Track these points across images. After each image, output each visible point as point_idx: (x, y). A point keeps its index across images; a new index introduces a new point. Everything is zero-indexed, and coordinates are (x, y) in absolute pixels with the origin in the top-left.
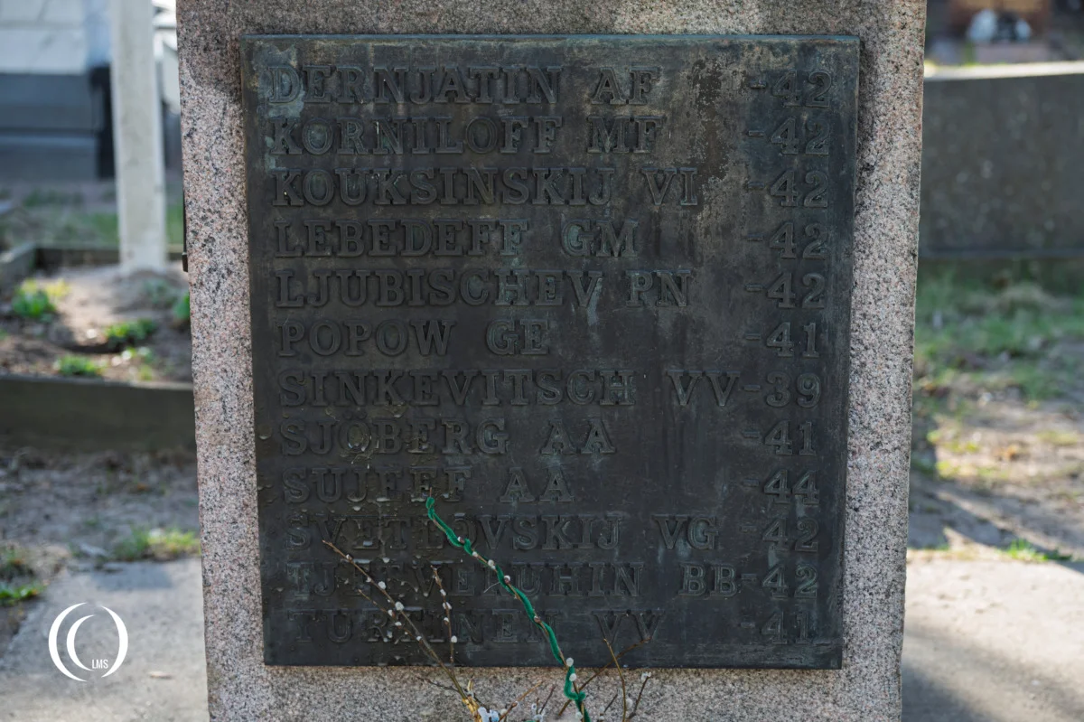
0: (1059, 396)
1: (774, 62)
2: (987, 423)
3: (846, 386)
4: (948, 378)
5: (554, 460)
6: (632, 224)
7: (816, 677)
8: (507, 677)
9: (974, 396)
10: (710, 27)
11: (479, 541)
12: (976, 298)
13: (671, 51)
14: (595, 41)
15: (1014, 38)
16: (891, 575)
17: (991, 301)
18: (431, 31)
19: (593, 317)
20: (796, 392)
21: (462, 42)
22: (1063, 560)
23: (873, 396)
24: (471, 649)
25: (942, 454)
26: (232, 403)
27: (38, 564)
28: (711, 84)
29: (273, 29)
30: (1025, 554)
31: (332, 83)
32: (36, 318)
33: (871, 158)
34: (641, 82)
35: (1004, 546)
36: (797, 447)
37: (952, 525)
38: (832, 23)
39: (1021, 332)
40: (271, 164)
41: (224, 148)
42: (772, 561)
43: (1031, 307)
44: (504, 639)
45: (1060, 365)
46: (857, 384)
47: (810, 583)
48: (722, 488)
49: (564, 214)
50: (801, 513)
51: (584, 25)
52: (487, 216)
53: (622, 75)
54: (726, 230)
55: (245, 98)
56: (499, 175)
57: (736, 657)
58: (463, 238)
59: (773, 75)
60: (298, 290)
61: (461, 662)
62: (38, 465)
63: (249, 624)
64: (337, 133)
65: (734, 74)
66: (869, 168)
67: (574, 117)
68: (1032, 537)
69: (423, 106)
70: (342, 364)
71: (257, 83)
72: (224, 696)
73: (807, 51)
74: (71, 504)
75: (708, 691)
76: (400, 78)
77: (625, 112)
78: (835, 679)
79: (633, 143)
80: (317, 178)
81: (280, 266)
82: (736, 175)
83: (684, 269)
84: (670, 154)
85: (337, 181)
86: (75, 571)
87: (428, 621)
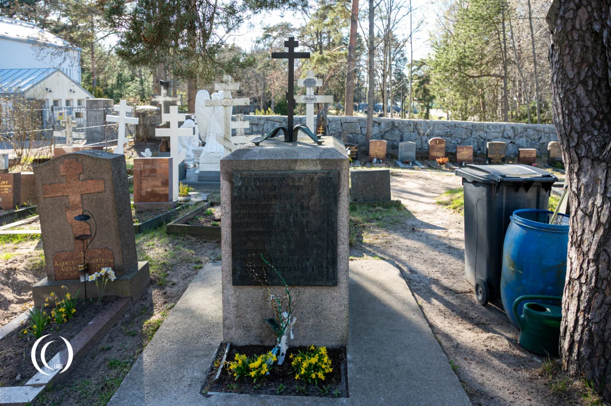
0: (385, 227)
1: (323, 175)
2: (372, 232)
3: (337, 233)
4: (365, 224)
5: (285, 247)
6: (298, 204)
7: (333, 288)
8: (276, 288)
9: (370, 227)
10: (312, 169)
11: (271, 262)
12: (371, 209)
13: (305, 173)
14: (292, 172)
15: (380, 163)
16: (346, 268)
17: (373, 210)
18: (264, 170)
19: (291, 221)
20: (328, 233)
21: (269, 172)
22: (384, 259)
23: (342, 235)
24: (270, 283)
25: (364, 238)
26: (228, 237)
27: (203, 261)
28: (312, 179)
29: (237, 171)
30: (377, 258)
31: (246, 180)
32: (209, 215)
33: (340, 192)
34: (300, 179)
35: (373, 257)
36: (328, 244)
37: (364, 252)
38: (333, 168)
39: (378, 215)
40: (235, 194)
41: (228, 191)
42: (324, 265)
43: (380, 210)
44: (275, 281)
45: (385, 221)
46: (339, 232)
47: (331, 270)
48: (315, 252)
49: (286, 202)
50: (329, 256)
51: (290, 169)
52: (273, 203)
53: (296, 177)
54: (315, 205)
55: (231, 182)
56: (275, 196)
57: (318, 284)
58: (269, 207)
59: (323, 177)
60: (240, 216)
61: (268, 285)
62: (205, 242)
63: (230, 278)
64: (247, 188)
65: (316, 177)
66: (340, 194)
67: (288, 185)
68: (378, 254)
69: (262, 184)
70: (247, 230)
71: (233, 180)
72: (225, 291)
73: (328, 173)
74: (210, 249)
75: (313, 290)
76: (258, 179)
77: (297, 184)
78: (336, 288)
79: (298, 190)
80: (243, 197)
81: (237, 212)
82: (316, 195)
83: (308, 212)
84: (305, 192)
85: (247, 197)
86: (209, 262)
87: (262, 277)
